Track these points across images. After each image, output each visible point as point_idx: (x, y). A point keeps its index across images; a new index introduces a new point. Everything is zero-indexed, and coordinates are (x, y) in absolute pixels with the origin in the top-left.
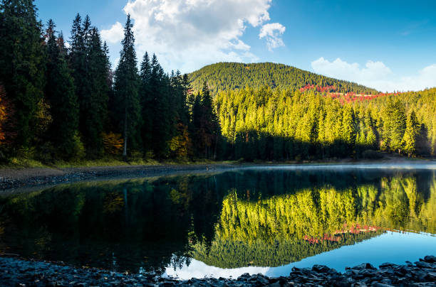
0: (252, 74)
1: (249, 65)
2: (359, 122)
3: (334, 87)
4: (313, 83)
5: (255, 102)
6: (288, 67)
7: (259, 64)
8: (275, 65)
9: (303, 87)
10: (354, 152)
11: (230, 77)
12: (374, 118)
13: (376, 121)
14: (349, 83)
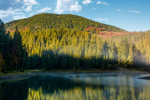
0: (61, 20)
1: (60, 15)
2: (108, 49)
3: (103, 28)
4: (92, 26)
5: (56, 36)
6: (80, 17)
7: (65, 15)
8: (73, 16)
9: (87, 28)
10: (103, 65)
11: (49, 22)
12: (117, 47)
13: (117, 48)
14: (111, 26)
